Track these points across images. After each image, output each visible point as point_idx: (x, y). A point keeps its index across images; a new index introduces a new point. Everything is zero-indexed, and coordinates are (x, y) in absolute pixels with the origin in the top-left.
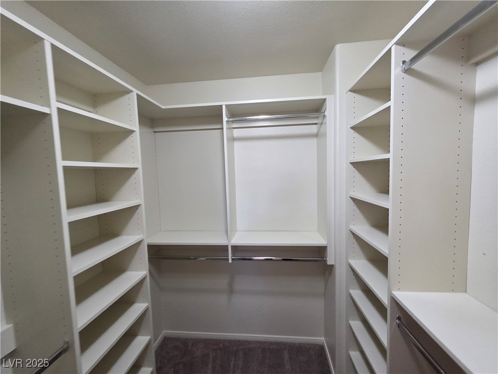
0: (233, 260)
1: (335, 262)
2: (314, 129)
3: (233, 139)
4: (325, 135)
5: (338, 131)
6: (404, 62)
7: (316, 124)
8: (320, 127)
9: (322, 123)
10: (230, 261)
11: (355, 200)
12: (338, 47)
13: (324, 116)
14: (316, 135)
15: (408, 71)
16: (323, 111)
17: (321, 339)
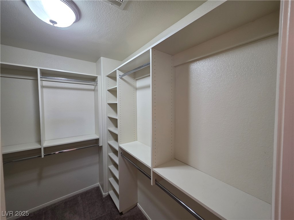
0: (44, 156)
1: (103, 144)
2: (92, 87)
3: (43, 87)
4: (97, 90)
5: (103, 90)
6: (120, 75)
7: (94, 85)
8: (95, 87)
9: (96, 85)
10: (43, 156)
11: (109, 118)
12: (102, 58)
13: (97, 83)
14: (94, 90)
15: (121, 78)
16: (96, 81)
17: (98, 184)
